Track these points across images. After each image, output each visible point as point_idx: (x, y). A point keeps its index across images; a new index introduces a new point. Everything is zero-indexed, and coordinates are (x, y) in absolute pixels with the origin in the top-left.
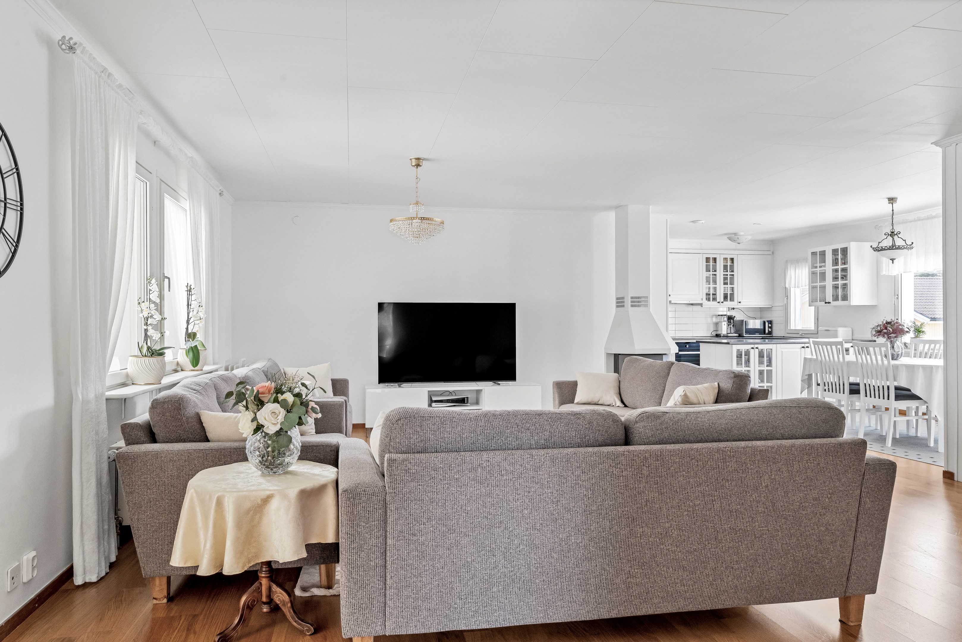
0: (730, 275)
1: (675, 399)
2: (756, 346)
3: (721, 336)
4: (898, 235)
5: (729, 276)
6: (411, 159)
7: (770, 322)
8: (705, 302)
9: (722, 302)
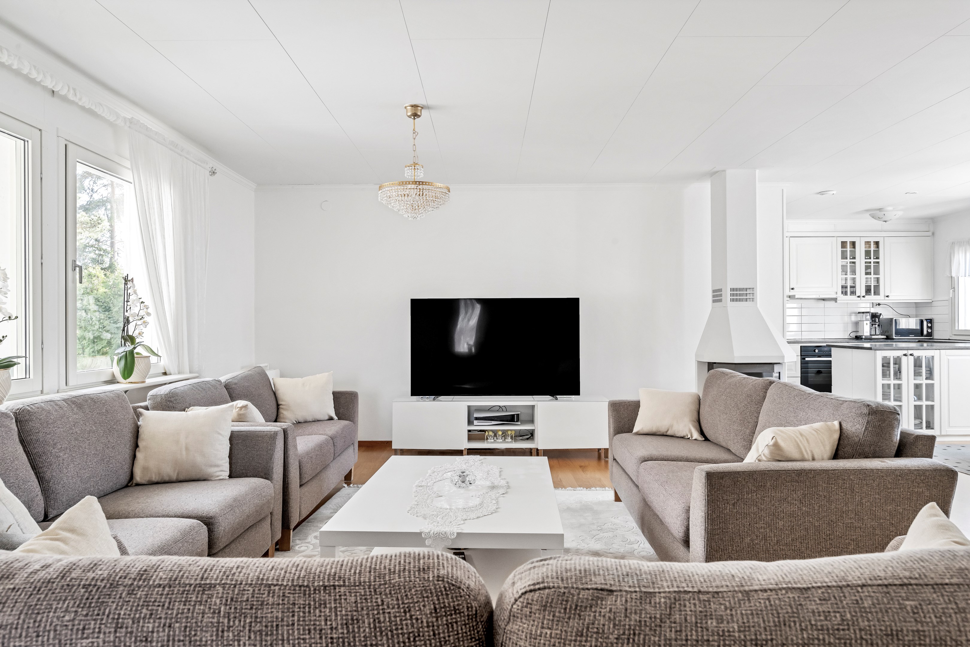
0: (874, 262)
1: (758, 450)
2: (910, 352)
3: (862, 338)
5: (872, 264)
6: (405, 108)
7: (930, 321)
8: (840, 297)
9: (863, 297)
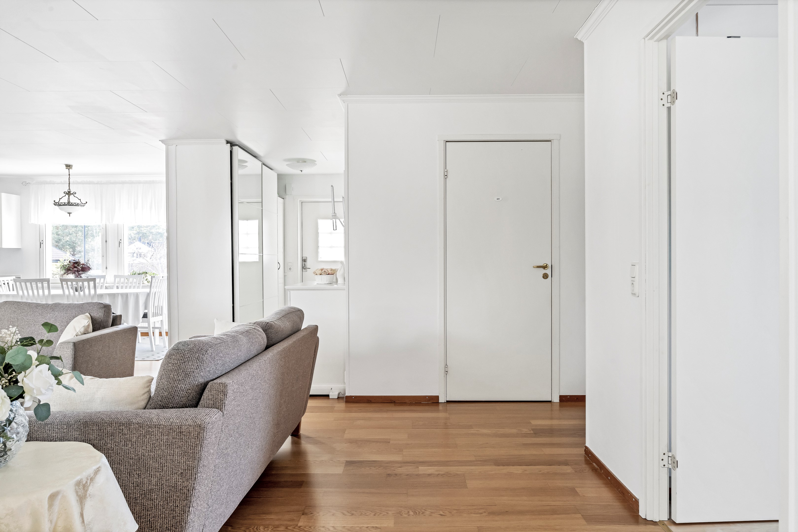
4: (74, 194)
